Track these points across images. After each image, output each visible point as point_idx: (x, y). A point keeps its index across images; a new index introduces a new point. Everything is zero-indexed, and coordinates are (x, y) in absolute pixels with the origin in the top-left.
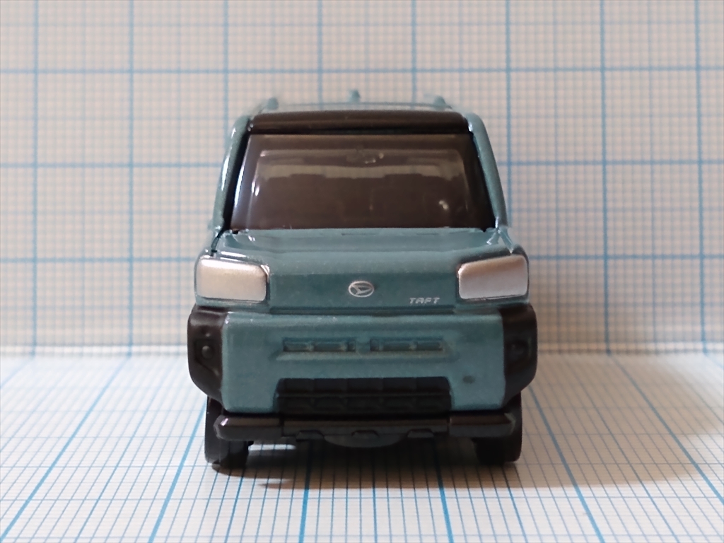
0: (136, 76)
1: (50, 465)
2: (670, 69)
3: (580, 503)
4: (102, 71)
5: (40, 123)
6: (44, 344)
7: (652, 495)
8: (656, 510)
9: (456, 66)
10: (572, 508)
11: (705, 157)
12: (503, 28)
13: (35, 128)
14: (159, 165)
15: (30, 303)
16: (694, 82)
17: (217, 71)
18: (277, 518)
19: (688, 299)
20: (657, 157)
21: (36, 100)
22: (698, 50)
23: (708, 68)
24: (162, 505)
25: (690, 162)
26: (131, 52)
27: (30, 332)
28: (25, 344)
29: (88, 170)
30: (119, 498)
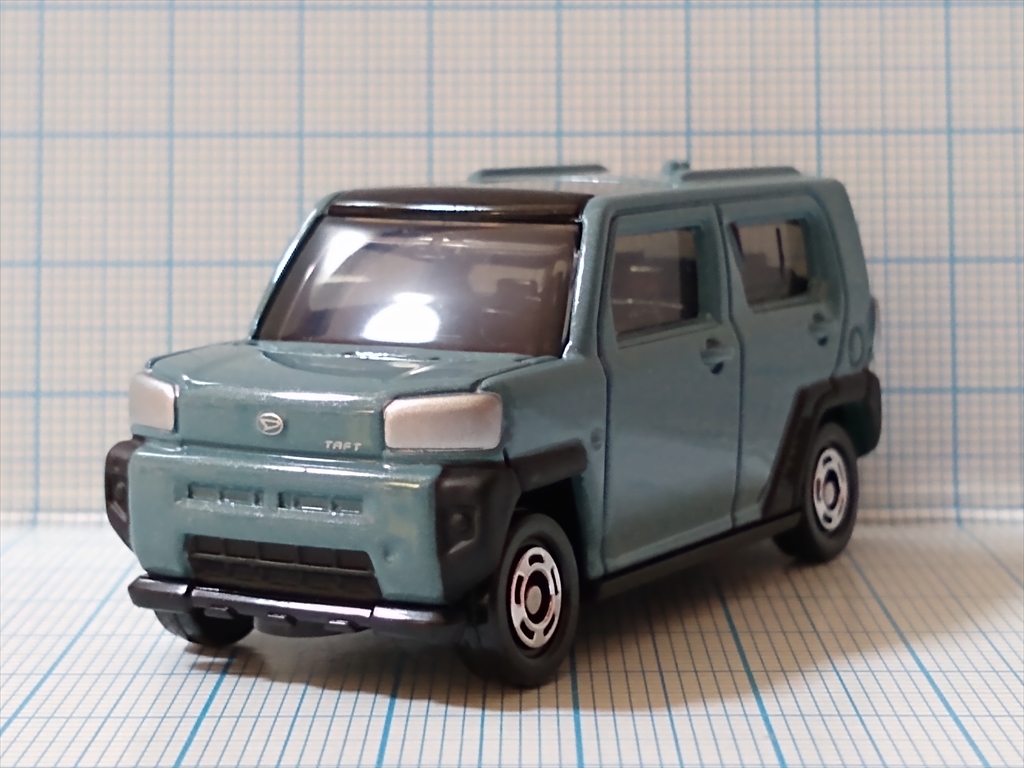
0: (177, 142)
1: (45, 672)
2: (910, 132)
3: (762, 722)
4: (131, 135)
5: (46, 206)
6: (50, 510)
7: (861, 713)
8: (865, 733)
9: (617, 127)
10: (751, 730)
11: (958, 253)
12: (682, 76)
13: (39, 213)
14: (209, 264)
15: (30, 453)
16: (944, 150)
17: (287, 135)
18: (347, 743)
19: (936, 450)
20: (893, 254)
21: (40, 175)
22: (949, 106)
23: (963, 131)
24: (193, 724)
25: (939, 260)
26: (171, 109)
27: (30, 494)
28: (23, 510)
29: (111, 271)
30: (134, 715)
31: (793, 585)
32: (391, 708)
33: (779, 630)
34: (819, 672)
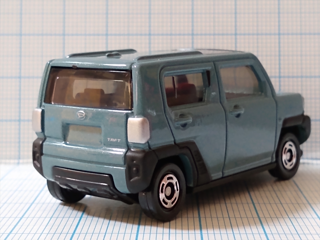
0: (66, 37)
1: (21, 217)
4: (51, 35)
5: (23, 58)
6: (23, 159)
9: (212, 32)
13: (20, 60)
15: (17, 140)
17: (102, 35)
21: (21, 48)
26: (64, 26)
28: (15, 159)
31: (272, 187)
32: (138, 229)
33: (268, 203)
34: (283, 218)
